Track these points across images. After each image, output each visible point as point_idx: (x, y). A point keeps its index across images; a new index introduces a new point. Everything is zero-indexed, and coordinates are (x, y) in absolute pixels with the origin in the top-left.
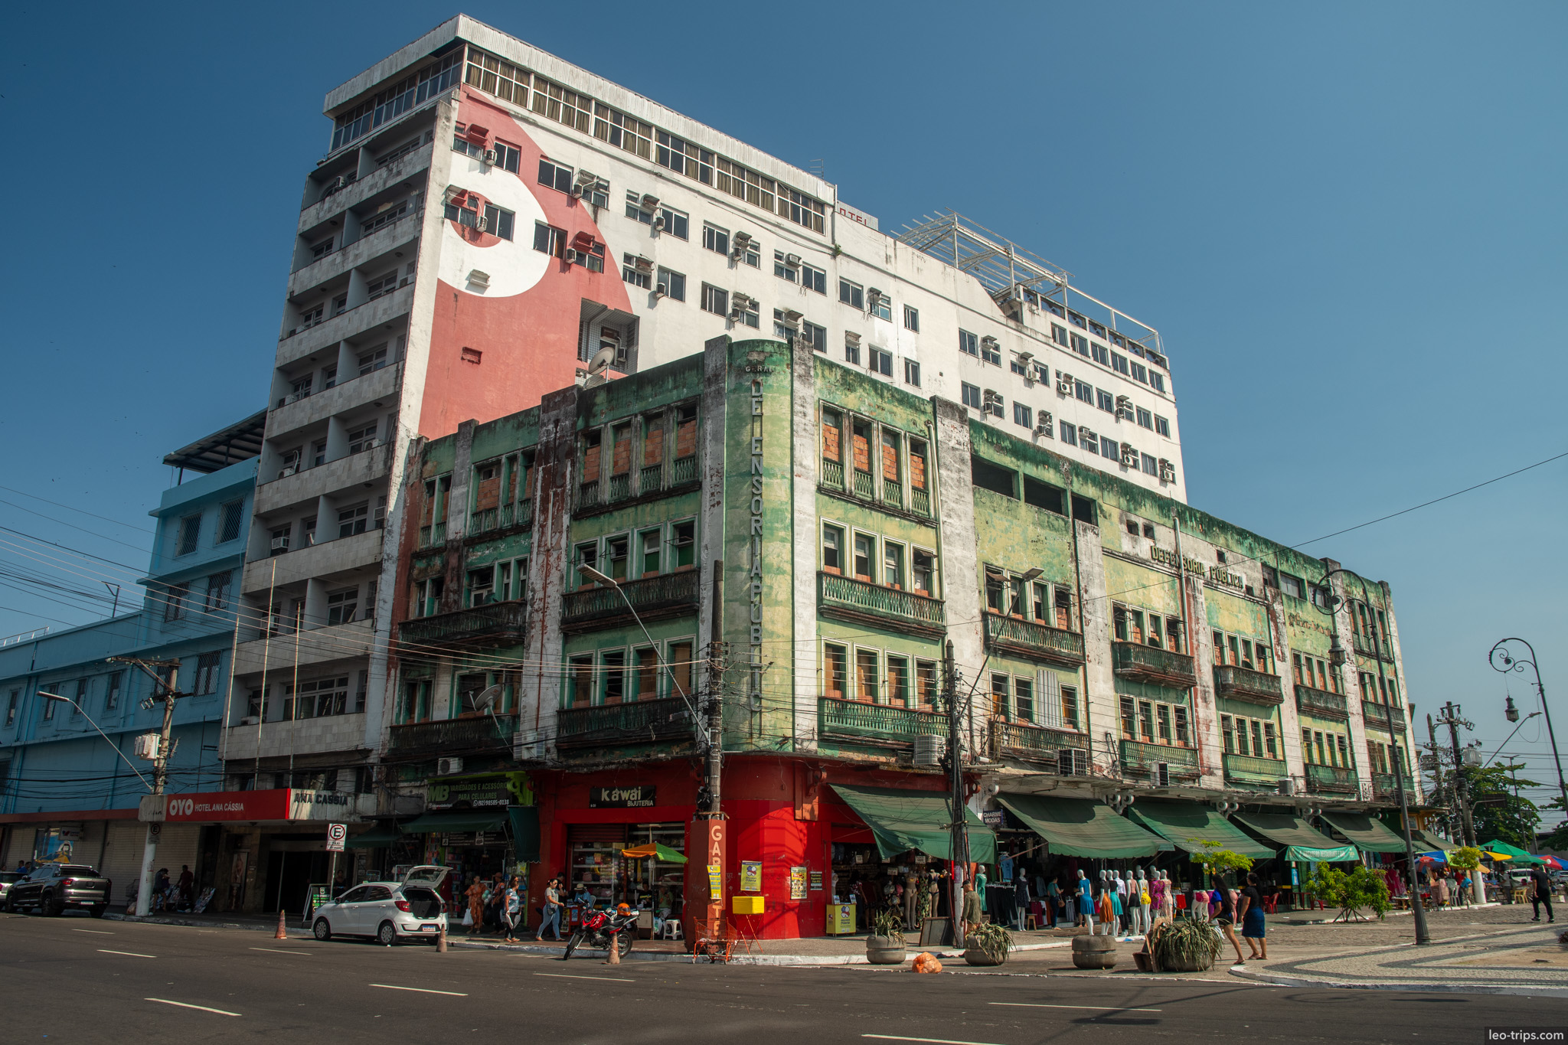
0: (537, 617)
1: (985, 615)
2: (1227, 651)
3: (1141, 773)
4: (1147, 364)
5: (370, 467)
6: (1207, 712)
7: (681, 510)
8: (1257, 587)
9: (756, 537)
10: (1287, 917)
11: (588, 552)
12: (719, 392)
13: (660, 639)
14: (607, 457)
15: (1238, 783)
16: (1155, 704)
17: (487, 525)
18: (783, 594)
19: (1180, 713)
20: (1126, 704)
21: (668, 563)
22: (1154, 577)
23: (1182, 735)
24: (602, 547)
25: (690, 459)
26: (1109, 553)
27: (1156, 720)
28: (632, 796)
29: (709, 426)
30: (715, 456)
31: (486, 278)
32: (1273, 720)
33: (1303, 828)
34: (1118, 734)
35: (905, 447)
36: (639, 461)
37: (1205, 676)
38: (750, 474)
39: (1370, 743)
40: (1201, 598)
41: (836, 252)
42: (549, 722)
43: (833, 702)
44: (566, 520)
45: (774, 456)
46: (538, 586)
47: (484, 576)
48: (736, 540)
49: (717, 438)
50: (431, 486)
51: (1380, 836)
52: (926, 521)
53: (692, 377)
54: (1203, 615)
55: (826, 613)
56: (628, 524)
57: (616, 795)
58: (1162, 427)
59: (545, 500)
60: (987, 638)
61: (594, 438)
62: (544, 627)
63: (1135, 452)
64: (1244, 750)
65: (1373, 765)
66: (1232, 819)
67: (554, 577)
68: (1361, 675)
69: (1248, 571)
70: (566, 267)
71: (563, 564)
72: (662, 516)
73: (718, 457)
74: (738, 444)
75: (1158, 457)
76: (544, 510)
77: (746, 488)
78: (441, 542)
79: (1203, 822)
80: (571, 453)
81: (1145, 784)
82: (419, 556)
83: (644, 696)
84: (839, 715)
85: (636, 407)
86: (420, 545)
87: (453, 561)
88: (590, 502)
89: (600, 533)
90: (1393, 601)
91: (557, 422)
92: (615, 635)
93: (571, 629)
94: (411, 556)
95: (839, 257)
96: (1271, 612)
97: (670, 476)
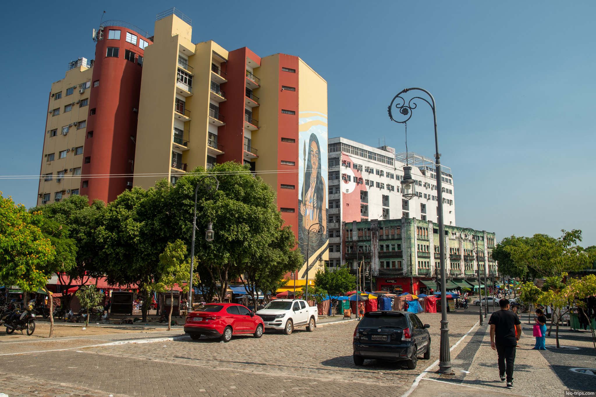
0: (373, 255)
1: (434, 253)
2: (466, 252)
3: (453, 274)
4: (448, 178)
5: (335, 226)
6: (462, 263)
7: (399, 242)
8: (471, 239)
9: (410, 248)
10: (474, 296)
11: (382, 246)
12: (404, 226)
13: (396, 260)
14: (384, 232)
15: (467, 275)
16: (455, 263)
17: (361, 239)
18: (414, 255)
19: (459, 264)
20: (451, 264)
21: (396, 250)
22: (456, 242)
23: (459, 268)
24: (385, 246)
25: (400, 235)
26: (450, 239)
27: (455, 265)
28: (393, 281)
29: (403, 231)
30: (403, 235)
31: (348, 190)
32: (472, 263)
33: (477, 282)
34: (450, 269)
35: (426, 229)
36: (390, 234)
37: (462, 257)
38: (409, 238)
39: (489, 265)
40: (462, 244)
41: (395, 169)
42: (378, 271)
43: (419, 269)
44: (378, 241)
45: (412, 236)
46: (373, 250)
47: (361, 247)
48: (408, 248)
49: (404, 232)
50: (348, 231)
51: (489, 283)
52: (428, 241)
53: (399, 222)
54: (462, 247)
55: (419, 257)
56: (390, 243)
57: (390, 281)
58: (451, 192)
59: (373, 237)
60: (435, 257)
61: (382, 228)
62: (375, 257)
63: (445, 199)
64: (468, 269)
65: (489, 269)
66: (466, 281)
67: (376, 249)
68: (488, 252)
69: (470, 237)
70: (358, 185)
71: (378, 247)
72: (396, 243)
73: (405, 236)
74: (407, 234)
75: (449, 199)
76: (373, 238)
77: (409, 240)
78: (351, 240)
79: (462, 282)
80: (377, 230)
81: (454, 276)
82: (347, 242)
83: (393, 268)
84: (420, 271)
85: (389, 225)
86: (347, 240)
87: (355, 244)
88: (381, 238)
89: (384, 244)
90: (495, 236)
91: (374, 225)
92: (388, 259)
93: (380, 257)
94: (345, 242)
95: (396, 170)
96: (473, 244)
97: (396, 237)
